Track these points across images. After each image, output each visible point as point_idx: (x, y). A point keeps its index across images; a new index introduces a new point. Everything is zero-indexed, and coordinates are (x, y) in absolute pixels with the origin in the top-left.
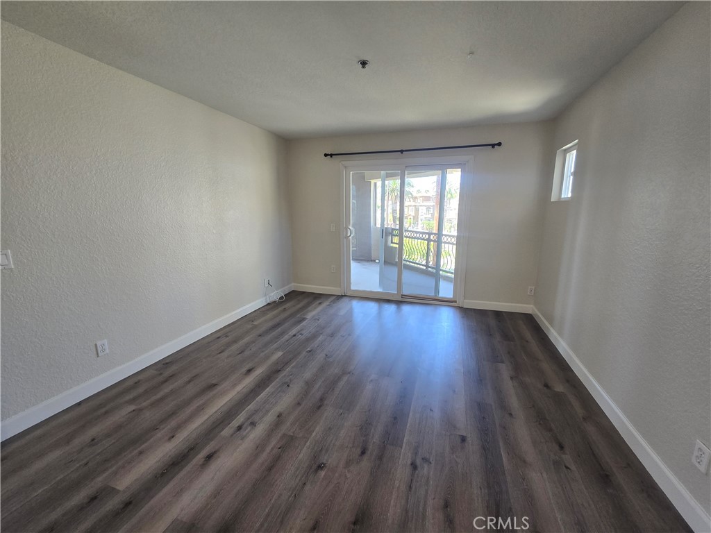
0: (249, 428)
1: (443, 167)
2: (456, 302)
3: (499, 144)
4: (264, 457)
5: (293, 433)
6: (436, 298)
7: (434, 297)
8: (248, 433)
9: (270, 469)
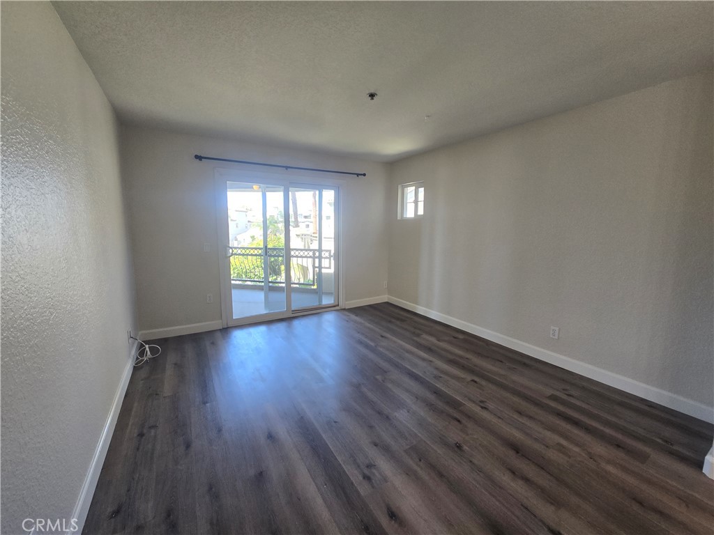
0: (374, 471)
1: (319, 187)
2: (338, 305)
3: (364, 175)
4: (423, 474)
5: (407, 445)
6: (321, 306)
7: (318, 306)
8: (380, 474)
9: (441, 475)
